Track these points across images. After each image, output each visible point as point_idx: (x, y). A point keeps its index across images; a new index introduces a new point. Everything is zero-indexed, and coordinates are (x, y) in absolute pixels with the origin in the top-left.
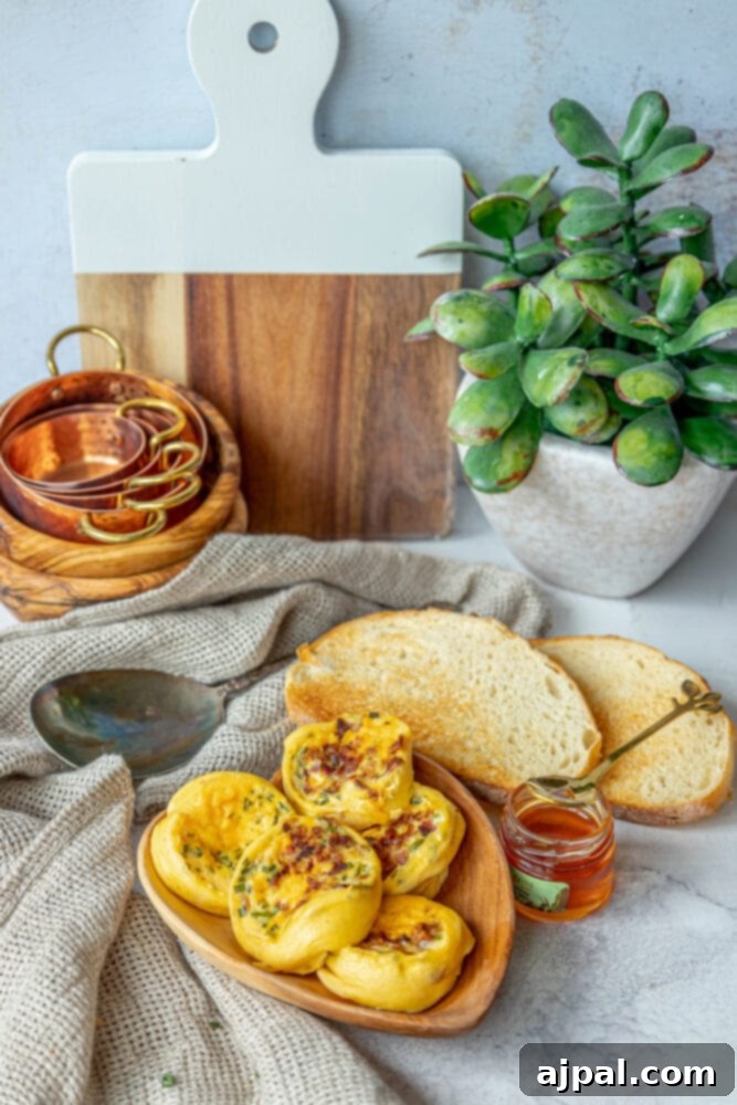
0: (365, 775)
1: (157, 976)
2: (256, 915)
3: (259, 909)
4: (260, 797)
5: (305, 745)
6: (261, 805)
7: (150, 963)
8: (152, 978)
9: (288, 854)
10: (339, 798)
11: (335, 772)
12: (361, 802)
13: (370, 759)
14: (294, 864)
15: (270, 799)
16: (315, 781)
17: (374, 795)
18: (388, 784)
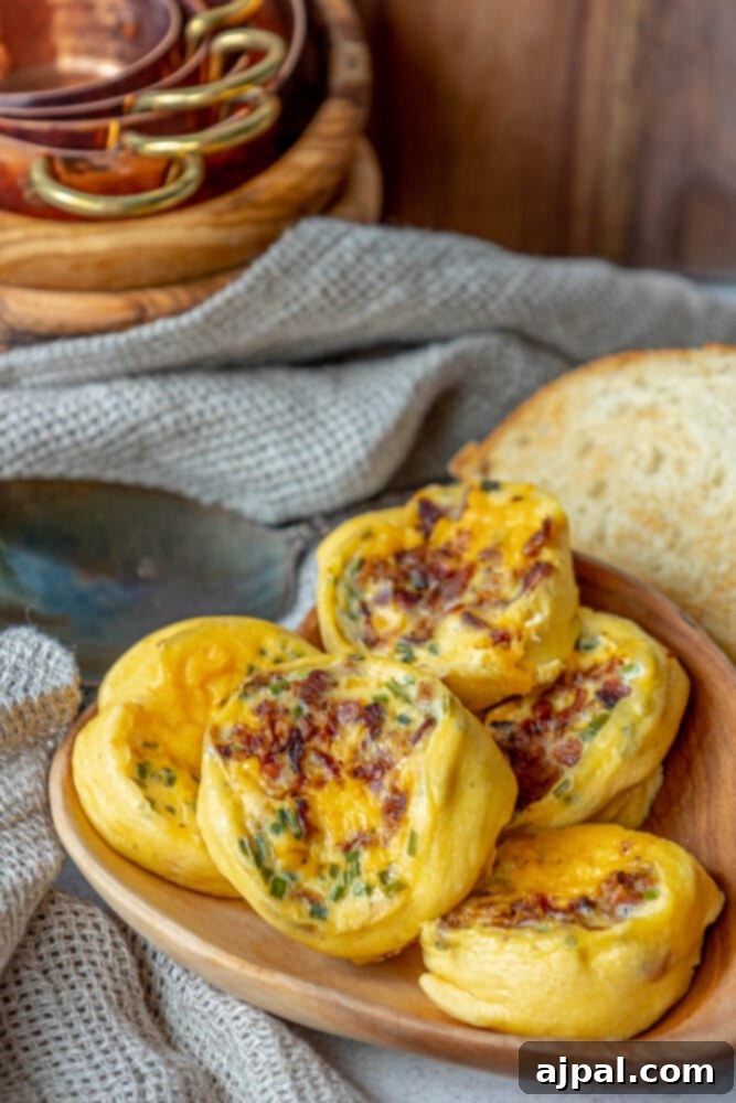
0: (481, 602)
1: (82, 1047)
5: (358, 555)
7: (71, 1025)
8: (73, 1051)
10: (433, 650)
11: (422, 602)
12: (478, 655)
13: (489, 570)
16: (383, 622)
17: (502, 639)
18: (529, 615)
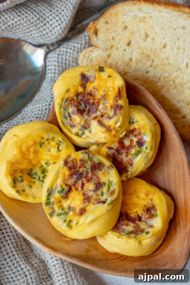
0: (102, 116)
2: (59, 215)
3: (60, 211)
4: (47, 140)
5: (66, 97)
6: (48, 143)
9: (69, 179)
10: (90, 132)
11: (85, 113)
12: (103, 135)
13: (104, 104)
14: (74, 185)
15: (53, 139)
16: (75, 120)
17: (109, 130)
18: (116, 123)
